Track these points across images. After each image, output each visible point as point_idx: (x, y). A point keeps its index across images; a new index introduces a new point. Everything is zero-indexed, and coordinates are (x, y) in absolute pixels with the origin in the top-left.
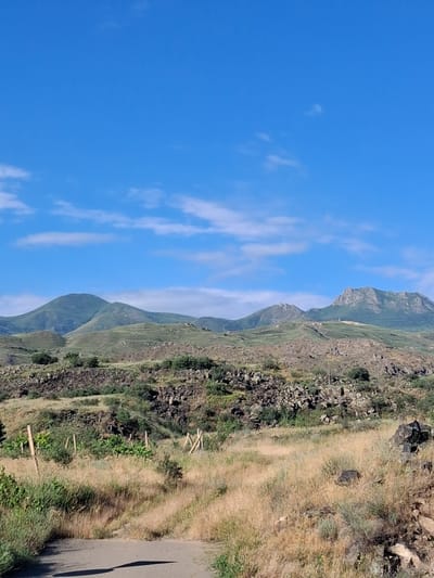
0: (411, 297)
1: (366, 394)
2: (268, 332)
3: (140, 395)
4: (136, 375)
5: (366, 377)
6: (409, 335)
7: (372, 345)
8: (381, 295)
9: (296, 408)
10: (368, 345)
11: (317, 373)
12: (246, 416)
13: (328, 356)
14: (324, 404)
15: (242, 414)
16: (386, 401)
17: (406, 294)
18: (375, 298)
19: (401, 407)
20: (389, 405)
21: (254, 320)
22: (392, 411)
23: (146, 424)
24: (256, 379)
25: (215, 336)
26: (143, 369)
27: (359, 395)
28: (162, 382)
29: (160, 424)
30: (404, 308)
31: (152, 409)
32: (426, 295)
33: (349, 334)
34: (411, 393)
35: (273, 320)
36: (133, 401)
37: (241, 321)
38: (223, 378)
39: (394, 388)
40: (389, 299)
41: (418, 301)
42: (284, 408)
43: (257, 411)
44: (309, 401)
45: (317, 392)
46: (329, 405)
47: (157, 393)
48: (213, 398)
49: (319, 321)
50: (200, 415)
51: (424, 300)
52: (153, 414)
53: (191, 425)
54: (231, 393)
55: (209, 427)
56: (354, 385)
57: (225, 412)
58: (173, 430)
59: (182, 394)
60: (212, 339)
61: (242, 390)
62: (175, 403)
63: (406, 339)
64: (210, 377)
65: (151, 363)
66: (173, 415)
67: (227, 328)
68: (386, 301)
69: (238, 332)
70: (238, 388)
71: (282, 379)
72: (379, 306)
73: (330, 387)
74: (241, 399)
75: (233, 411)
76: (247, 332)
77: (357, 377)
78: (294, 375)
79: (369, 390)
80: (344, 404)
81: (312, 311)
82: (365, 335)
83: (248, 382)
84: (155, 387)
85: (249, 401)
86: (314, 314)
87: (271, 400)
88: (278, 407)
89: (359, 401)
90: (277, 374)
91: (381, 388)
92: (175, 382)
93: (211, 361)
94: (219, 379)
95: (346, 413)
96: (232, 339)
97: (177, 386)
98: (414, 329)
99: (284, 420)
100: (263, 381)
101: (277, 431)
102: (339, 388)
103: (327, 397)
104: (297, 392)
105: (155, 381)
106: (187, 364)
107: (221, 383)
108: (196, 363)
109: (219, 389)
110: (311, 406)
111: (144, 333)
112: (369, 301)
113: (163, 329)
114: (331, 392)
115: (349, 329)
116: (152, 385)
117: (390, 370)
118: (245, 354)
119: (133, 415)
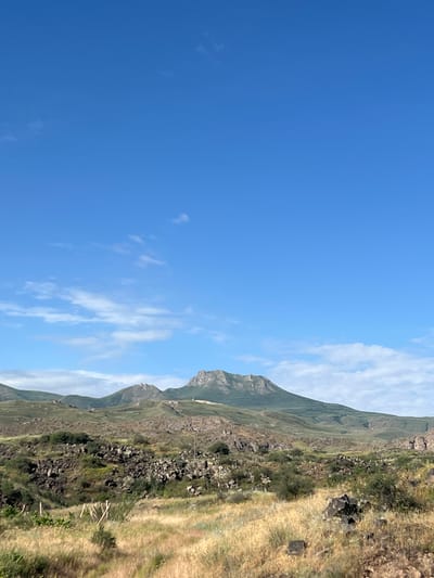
0: (256, 379)
1: (227, 467)
2: (130, 409)
3: (20, 468)
4: (16, 449)
5: (226, 451)
6: (255, 413)
7: (222, 422)
8: (229, 377)
9: (165, 480)
10: (219, 422)
11: (183, 448)
12: (119, 487)
13: (184, 432)
14: (190, 476)
15: (115, 485)
16: (245, 474)
17: (252, 377)
18: (224, 380)
19: (258, 479)
20: (247, 477)
21: (117, 398)
22: (250, 482)
23: (28, 495)
24: (128, 453)
25: (81, 413)
26: (22, 443)
27: (221, 468)
28: (41, 455)
29: (41, 494)
30: (249, 389)
31: (32, 480)
32: (269, 378)
33: (202, 412)
34: (267, 466)
35: (134, 399)
36: (14, 473)
37: (105, 399)
38: (97, 452)
39: (252, 462)
40: (237, 381)
41: (262, 384)
42: (153, 480)
43: (129, 483)
44: (177, 474)
45: (184, 465)
46: (194, 477)
47: (35, 466)
48: (89, 470)
49: (176, 399)
50: (76, 486)
51: (267, 382)
52: (33, 486)
53: (68, 496)
54: (105, 466)
55: (85, 498)
56: (216, 458)
57: (99, 483)
58: (52, 501)
59: (60, 467)
60: (78, 416)
61: (115, 463)
62: (53, 475)
63: (251, 417)
64: (86, 451)
65: (30, 437)
66: (51, 486)
67: (92, 406)
68: (234, 383)
69: (101, 409)
70: (111, 461)
71: (152, 454)
72: (229, 388)
73: (195, 460)
74: (114, 472)
75: (107, 483)
76: (111, 409)
77: (218, 451)
78: (162, 450)
79: (230, 463)
80: (208, 476)
81: (169, 391)
82: (216, 413)
83: (121, 456)
84: (34, 460)
85: (122, 474)
86: (171, 394)
87: (142, 473)
88: (149, 479)
89: (221, 473)
90: (147, 448)
91: (241, 461)
92: (53, 455)
93: (87, 436)
94: (95, 452)
95: (209, 484)
96: (97, 415)
97: (55, 459)
98: (259, 408)
99: (154, 491)
100: (134, 455)
101: (158, 501)
102: (203, 462)
103: (193, 469)
104: (165, 466)
105: (34, 455)
106: (65, 438)
107: (96, 457)
108: (72, 438)
109: (94, 462)
110: (178, 478)
111: (15, 410)
112: (219, 383)
113: (33, 406)
114: (196, 465)
115: (202, 407)
116: (31, 458)
117: (238, 444)
118: (109, 430)
119: (17, 486)
